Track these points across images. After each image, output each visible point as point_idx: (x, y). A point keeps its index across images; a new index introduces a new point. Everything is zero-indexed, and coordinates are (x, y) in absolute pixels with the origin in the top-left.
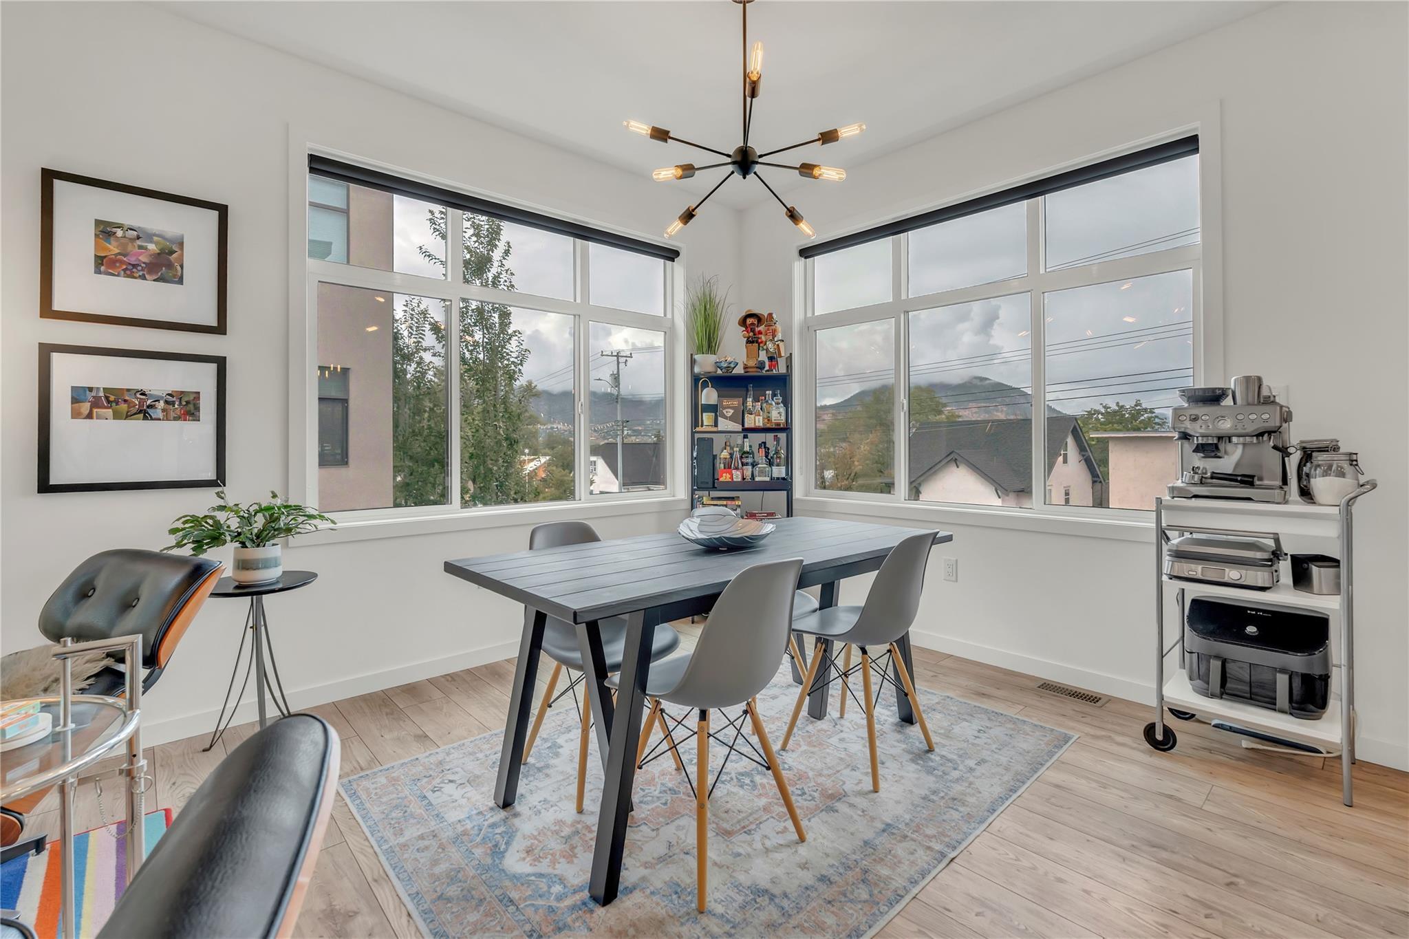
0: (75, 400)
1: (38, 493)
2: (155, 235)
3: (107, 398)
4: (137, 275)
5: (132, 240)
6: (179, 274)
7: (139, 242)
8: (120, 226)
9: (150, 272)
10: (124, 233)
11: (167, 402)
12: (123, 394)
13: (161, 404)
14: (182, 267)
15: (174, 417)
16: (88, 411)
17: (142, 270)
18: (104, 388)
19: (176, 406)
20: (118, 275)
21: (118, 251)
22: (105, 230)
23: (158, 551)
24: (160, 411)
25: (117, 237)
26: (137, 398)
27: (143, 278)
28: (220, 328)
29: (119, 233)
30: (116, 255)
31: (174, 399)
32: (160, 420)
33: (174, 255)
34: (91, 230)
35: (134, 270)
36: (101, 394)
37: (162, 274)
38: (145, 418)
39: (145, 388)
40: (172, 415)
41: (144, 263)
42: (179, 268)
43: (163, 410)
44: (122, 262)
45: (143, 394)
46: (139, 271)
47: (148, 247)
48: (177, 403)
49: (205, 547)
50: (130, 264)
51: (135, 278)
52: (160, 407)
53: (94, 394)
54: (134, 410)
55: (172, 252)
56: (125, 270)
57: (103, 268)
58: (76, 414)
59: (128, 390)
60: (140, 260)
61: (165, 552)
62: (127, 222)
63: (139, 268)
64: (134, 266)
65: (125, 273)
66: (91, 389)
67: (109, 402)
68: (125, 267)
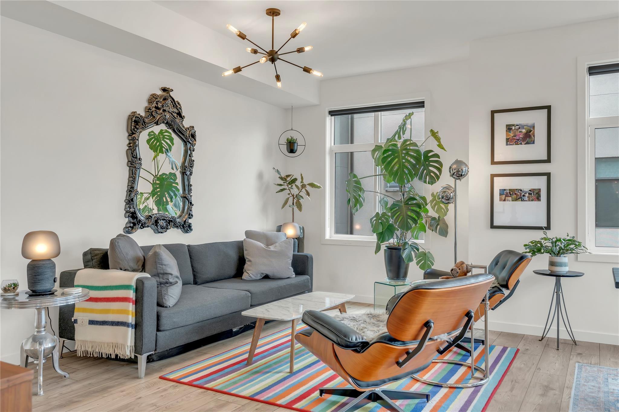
0: (500, 194)
1: (491, 228)
2: (525, 126)
3: (510, 193)
4: (519, 143)
5: (517, 130)
6: (533, 140)
7: (520, 130)
8: (513, 125)
9: (523, 141)
10: (515, 127)
11: (529, 194)
12: (515, 192)
13: (527, 195)
14: (534, 136)
15: (532, 200)
16: (504, 198)
17: (521, 141)
18: (509, 189)
19: (532, 195)
20: (513, 145)
21: (513, 135)
22: (509, 128)
23: (521, 253)
24: (527, 197)
25: (513, 130)
26: (519, 192)
27: (521, 144)
28: (548, 161)
29: (513, 128)
30: (512, 137)
31: (532, 192)
32: (526, 201)
33: (531, 132)
34: (505, 129)
35: (518, 141)
36: (508, 192)
37: (527, 141)
38: (522, 200)
39: (522, 188)
40: (531, 199)
41: (521, 138)
42: (533, 137)
43: (528, 197)
44: (514, 139)
45: (521, 191)
46: (520, 141)
47: (523, 131)
48: (533, 194)
49: (536, 253)
50: (517, 139)
51: (518, 144)
52: (527, 196)
53: (506, 192)
54: (518, 197)
55: (531, 131)
56: (515, 142)
57: (508, 143)
58: (501, 200)
59: (516, 189)
60: (520, 137)
61: (524, 253)
62: (515, 123)
63: (520, 140)
64: (518, 140)
65: (515, 143)
66: (505, 190)
67: (510, 194)
68: (515, 141)
